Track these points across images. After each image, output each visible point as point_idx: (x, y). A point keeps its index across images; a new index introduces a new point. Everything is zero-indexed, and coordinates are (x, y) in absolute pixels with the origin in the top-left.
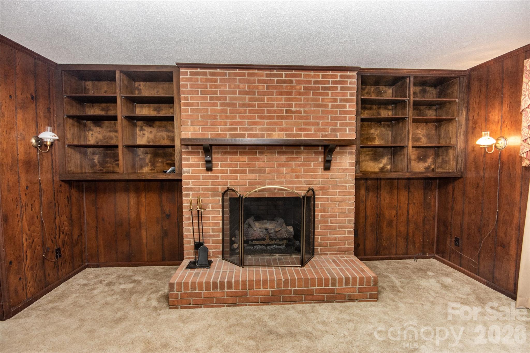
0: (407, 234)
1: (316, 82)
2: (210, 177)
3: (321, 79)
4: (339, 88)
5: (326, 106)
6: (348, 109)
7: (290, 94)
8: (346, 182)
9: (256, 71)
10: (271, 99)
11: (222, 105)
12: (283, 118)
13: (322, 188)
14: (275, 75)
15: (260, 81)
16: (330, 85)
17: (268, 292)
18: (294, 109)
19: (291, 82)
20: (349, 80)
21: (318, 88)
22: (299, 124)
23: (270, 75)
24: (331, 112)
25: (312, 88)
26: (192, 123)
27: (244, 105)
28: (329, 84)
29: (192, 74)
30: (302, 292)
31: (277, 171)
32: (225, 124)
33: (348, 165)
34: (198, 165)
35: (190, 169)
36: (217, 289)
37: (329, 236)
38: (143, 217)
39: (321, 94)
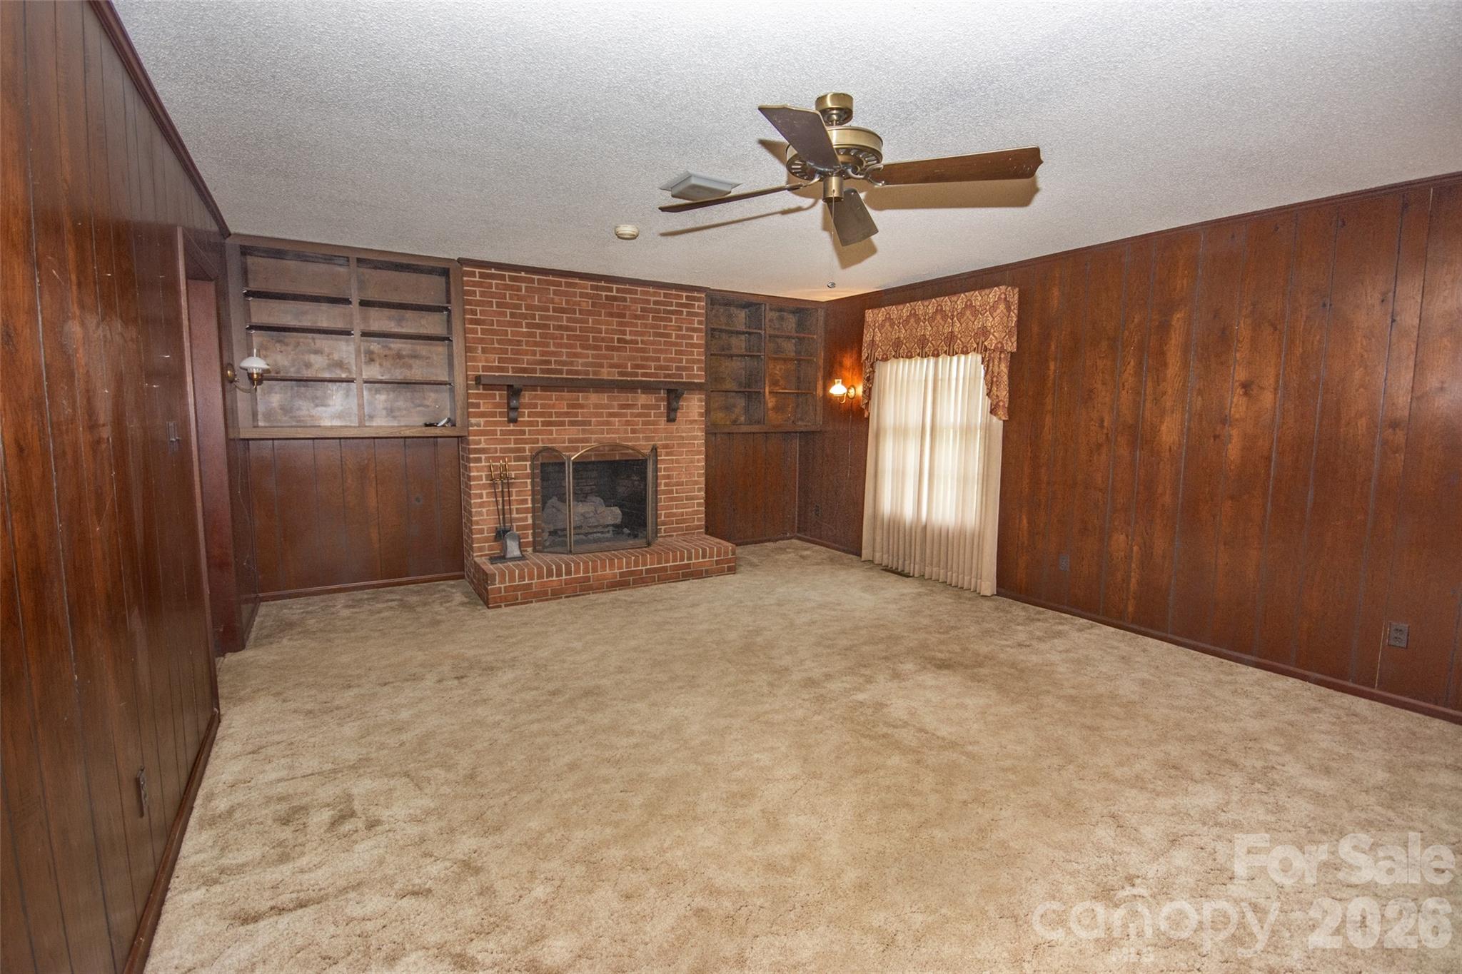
1: (656, 303)
2: (511, 432)
3: (662, 299)
4: (685, 313)
5: (669, 336)
6: (695, 341)
7: (624, 316)
8: (695, 438)
9: (577, 281)
10: (598, 322)
11: (528, 325)
12: (613, 349)
13: (666, 446)
14: (603, 289)
15: (582, 295)
16: (674, 308)
17: (615, 575)
18: (628, 337)
19: (625, 300)
20: (697, 303)
21: (658, 311)
22: (635, 358)
23: (597, 288)
24: (676, 344)
25: (651, 311)
26: (484, 351)
27: (560, 328)
28: (672, 306)
29: (482, 275)
30: (655, 570)
31: (608, 423)
32: (534, 353)
33: (697, 414)
34: (493, 415)
35: (482, 420)
36: (552, 576)
37: (675, 511)
38: (372, 502)
39: (662, 319)
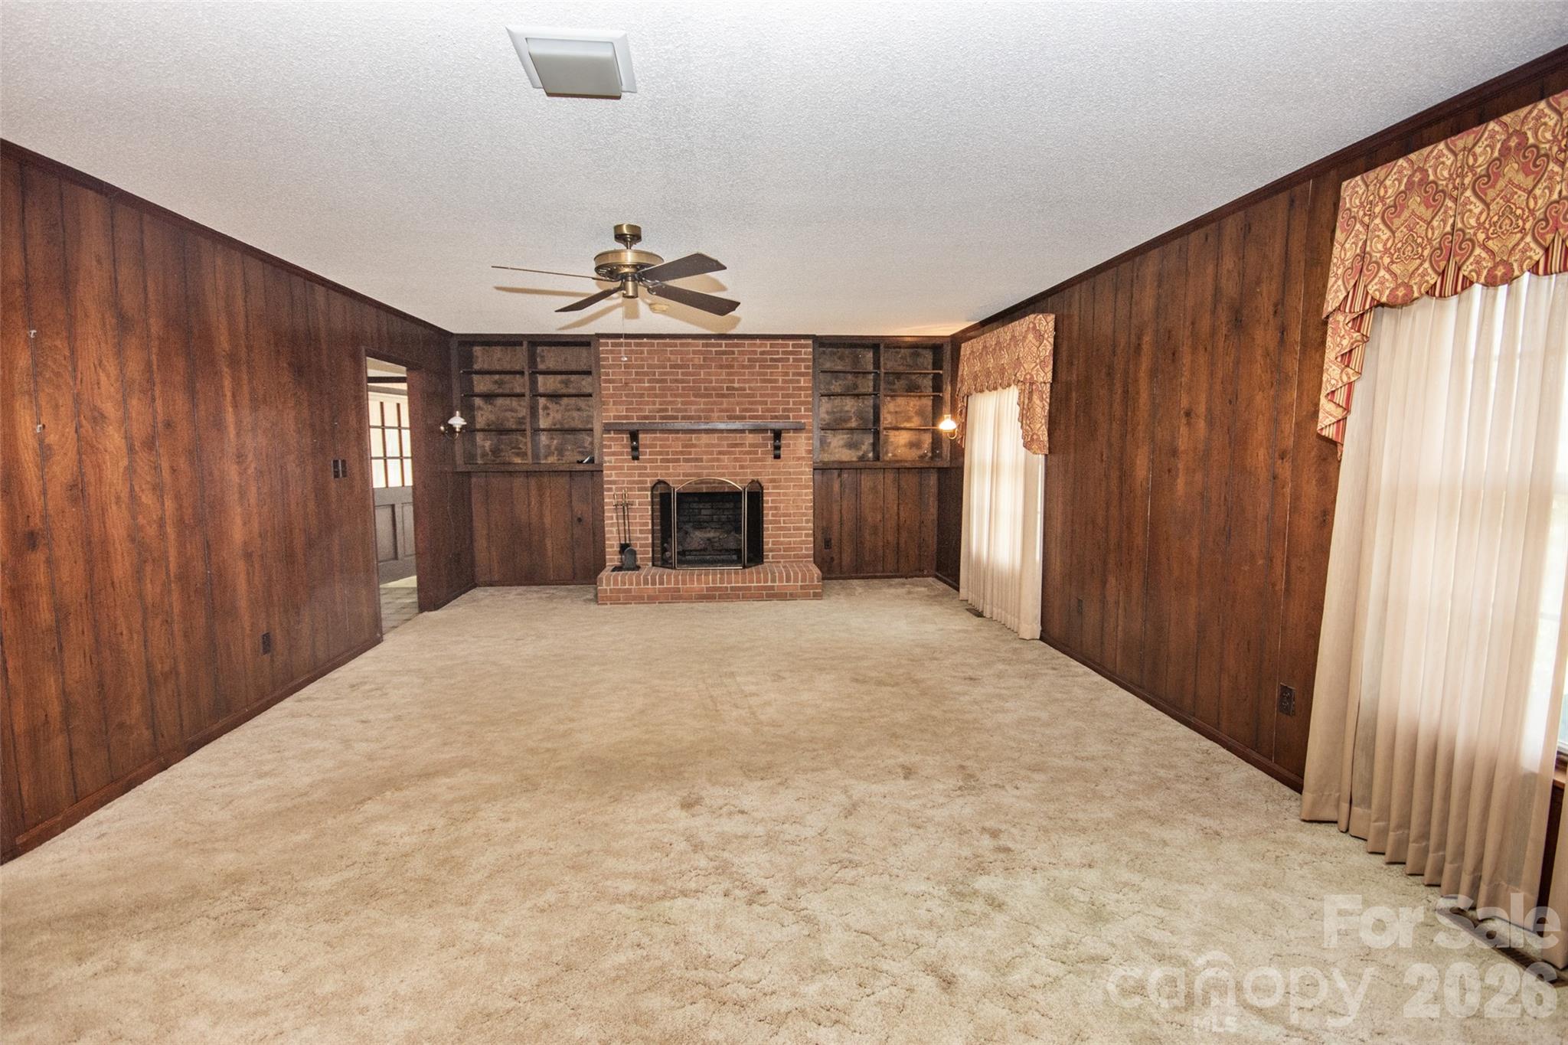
0: (898, 544)
1: (762, 353)
2: (634, 468)
3: (768, 349)
4: (791, 360)
5: (776, 381)
6: (802, 384)
7: (732, 367)
8: (802, 473)
9: (690, 341)
10: (709, 374)
11: (649, 381)
12: (723, 396)
13: (772, 481)
14: (713, 345)
15: (694, 352)
16: (780, 356)
17: (702, 590)
18: (736, 385)
19: (733, 353)
20: (803, 350)
21: (765, 360)
22: (741, 403)
23: (707, 345)
24: (782, 389)
25: (756, 360)
26: (615, 403)
27: (676, 381)
28: (778, 354)
29: (613, 345)
30: (740, 589)
31: (718, 460)
32: (654, 403)
33: (803, 452)
34: (622, 454)
35: (613, 458)
36: (648, 584)
37: (782, 539)
38: (547, 520)
39: (769, 367)
